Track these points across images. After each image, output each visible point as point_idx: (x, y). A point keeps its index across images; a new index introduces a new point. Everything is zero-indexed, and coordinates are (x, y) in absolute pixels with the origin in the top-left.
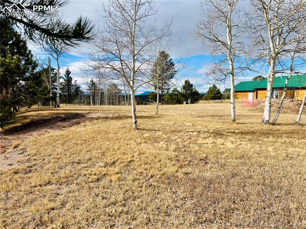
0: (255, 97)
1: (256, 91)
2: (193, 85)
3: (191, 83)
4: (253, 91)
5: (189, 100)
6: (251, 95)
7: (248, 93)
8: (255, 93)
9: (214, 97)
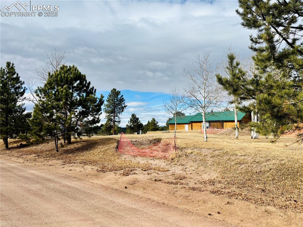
0: (190, 128)
1: (191, 123)
2: (138, 118)
3: (137, 116)
4: (189, 124)
5: (140, 131)
6: (187, 126)
7: (184, 125)
8: (190, 125)
9: (154, 128)
